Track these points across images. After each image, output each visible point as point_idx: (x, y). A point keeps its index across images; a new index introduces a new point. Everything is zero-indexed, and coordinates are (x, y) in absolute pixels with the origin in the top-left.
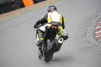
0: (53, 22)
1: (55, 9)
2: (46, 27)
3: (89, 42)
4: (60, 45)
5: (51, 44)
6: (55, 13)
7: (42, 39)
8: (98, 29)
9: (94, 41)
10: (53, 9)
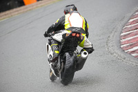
0: (73, 28)
1: (75, 9)
2: (64, 36)
3: (112, 54)
4: (84, 60)
5: (71, 59)
6: (75, 15)
7: (57, 52)
8: (125, 36)
9: (119, 52)
10: (71, 10)
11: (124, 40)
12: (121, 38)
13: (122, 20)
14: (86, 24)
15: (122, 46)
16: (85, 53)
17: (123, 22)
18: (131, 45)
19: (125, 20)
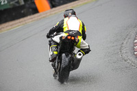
1: (74, 13)
2: (61, 38)
3: (125, 61)
4: (79, 60)
5: (67, 59)
6: (73, 18)
16: (80, 55)
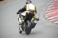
0: (30, 10)
8: (47, 13)
9: (44, 20)
10: (29, 2)
11: (46, 15)
12: (45, 14)
13: (45, 6)
14: (36, 8)
15: (45, 17)
17: (46, 7)
18: (49, 17)
19: (47, 6)
